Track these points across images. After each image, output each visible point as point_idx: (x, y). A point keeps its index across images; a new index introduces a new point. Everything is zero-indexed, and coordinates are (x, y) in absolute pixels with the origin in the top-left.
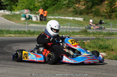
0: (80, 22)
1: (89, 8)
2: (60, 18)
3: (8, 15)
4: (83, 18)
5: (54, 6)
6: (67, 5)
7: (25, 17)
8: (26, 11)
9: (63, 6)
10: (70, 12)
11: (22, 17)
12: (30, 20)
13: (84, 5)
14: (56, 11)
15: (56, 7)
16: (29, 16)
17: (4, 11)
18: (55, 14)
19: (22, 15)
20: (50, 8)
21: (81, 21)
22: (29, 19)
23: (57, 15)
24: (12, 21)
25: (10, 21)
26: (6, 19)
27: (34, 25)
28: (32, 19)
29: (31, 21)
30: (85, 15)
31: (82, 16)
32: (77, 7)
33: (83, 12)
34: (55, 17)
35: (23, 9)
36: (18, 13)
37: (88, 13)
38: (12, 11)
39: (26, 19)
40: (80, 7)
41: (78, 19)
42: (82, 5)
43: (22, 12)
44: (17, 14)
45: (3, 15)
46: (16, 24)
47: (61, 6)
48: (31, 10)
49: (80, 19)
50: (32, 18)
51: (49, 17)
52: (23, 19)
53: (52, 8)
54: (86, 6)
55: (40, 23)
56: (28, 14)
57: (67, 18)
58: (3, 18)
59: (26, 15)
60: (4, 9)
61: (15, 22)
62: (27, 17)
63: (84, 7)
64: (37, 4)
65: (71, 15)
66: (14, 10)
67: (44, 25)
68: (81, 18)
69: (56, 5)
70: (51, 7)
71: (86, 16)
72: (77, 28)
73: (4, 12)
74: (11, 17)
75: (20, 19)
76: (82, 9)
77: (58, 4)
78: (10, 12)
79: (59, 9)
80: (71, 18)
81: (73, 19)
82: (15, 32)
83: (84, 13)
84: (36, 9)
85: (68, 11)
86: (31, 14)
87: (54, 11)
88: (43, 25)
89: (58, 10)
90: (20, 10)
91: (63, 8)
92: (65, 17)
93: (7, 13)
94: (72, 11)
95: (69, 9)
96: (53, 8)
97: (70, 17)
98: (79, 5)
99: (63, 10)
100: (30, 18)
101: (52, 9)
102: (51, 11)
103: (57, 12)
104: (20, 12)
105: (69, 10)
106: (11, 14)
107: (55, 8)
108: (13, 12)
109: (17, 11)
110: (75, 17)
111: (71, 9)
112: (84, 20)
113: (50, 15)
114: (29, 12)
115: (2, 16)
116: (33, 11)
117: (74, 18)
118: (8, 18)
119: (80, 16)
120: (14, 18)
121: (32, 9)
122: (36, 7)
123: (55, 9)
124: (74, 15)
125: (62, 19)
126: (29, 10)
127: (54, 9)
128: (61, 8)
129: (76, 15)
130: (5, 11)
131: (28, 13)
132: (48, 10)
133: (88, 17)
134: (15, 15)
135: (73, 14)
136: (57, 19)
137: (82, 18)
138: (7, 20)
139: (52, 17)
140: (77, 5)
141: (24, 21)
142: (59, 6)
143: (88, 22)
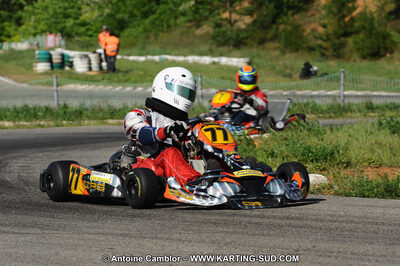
1: (266, 24)
2: (167, 60)
4: (247, 60)
5: (147, 21)
6: (190, 18)
7: (50, 59)
8: (51, 40)
9: (176, 18)
10: (202, 36)
11: (39, 60)
12: (67, 68)
13: (250, 13)
14: (152, 38)
15: (153, 23)
16: (63, 55)
18: (151, 47)
19: (37, 52)
20: (134, 27)
22: (62, 65)
23: (158, 49)
27: (81, 87)
28: (71, 65)
29: (69, 73)
30: (252, 46)
31: (245, 50)
32: (226, 19)
33: (247, 38)
34: (149, 57)
35: (43, 32)
36: (23, 45)
37: (262, 42)
38: (2, 41)
39: (52, 67)
40: (235, 21)
41: (229, 63)
42: (243, 14)
43: (38, 44)
44: (21, 52)
46: (19, 85)
47: (172, 22)
48: (68, 36)
49: (238, 62)
50: (72, 63)
51: (132, 58)
52: (42, 67)
53: (138, 25)
54: (255, 16)
55: (100, 78)
56: (59, 50)
57: (191, 59)
59: (52, 52)
61: (15, 80)
62: (56, 59)
63: (248, 20)
64: (88, 14)
65: (205, 48)
66: (9, 37)
67: (115, 87)
68: (241, 57)
69: (154, 16)
70: (135, 23)
71: (255, 51)
75: (30, 67)
76: (243, 26)
77: (160, 14)
79: (163, 31)
80: (207, 60)
81: (214, 63)
82: (15, 114)
83: (248, 41)
84: (82, 29)
85: (195, 36)
86: (67, 48)
87: (148, 38)
88: (109, 88)
89: (161, 34)
90: (31, 38)
91: (176, 25)
92: (185, 55)
94: (208, 33)
95: (197, 28)
96: (142, 26)
97: (201, 54)
98: (230, 13)
99: (176, 33)
100: (65, 62)
101: (140, 29)
102: (136, 38)
103: (156, 39)
104: (31, 44)
105: (199, 32)
107: (149, 28)
108: (6, 46)
109: (19, 41)
110: (221, 55)
111: (204, 27)
113: (134, 50)
114: (63, 43)
116: (77, 38)
117: (216, 59)
119: (236, 52)
120: (11, 65)
121: (72, 30)
122: (83, 24)
123: (150, 31)
124: (214, 47)
125: (174, 62)
126: (62, 36)
127: (146, 31)
128: (169, 26)
129: (222, 49)
131: (60, 46)
132: (126, 32)
133: (262, 54)
134: (15, 55)
135: (212, 44)
136: (157, 63)
137: (242, 60)
139: (142, 59)
140: (226, 15)
141: (45, 73)
142: (162, 21)
143: (262, 71)
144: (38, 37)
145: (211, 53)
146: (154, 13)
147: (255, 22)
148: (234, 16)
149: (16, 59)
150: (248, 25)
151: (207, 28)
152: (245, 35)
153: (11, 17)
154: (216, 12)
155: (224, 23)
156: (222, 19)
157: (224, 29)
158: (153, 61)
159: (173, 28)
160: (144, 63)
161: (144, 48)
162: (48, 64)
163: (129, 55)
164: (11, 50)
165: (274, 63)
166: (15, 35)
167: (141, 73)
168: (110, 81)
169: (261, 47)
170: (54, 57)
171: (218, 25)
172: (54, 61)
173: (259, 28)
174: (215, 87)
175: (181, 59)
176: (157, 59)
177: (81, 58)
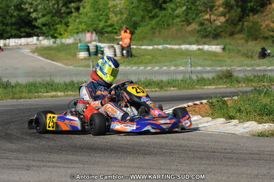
0: (215, 54)
1: (235, 22)
2: (167, 48)
3: (48, 48)
4: (222, 47)
5: (154, 22)
6: (183, 19)
7: (88, 50)
8: (88, 37)
9: (173, 19)
10: (192, 31)
11: (81, 50)
12: (100, 55)
13: (224, 15)
14: (157, 33)
15: (157, 24)
16: (97, 47)
17: (38, 40)
18: (156, 40)
19: (79, 45)
21: (217, 53)
22: (96, 53)
23: (162, 41)
24: (57, 61)
25: (52, 62)
26: (43, 57)
28: (102, 53)
30: (225, 37)
31: (220, 40)
32: (208, 19)
33: (222, 32)
34: (156, 46)
35: (83, 31)
36: (70, 41)
37: (232, 34)
38: (55, 38)
39: (89, 54)
40: (214, 21)
41: (210, 49)
42: (219, 16)
43: (80, 40)
44: (68, 45)
45: (36, 48)
46: (67, 67)
47: (170, 22)
48: (100, 33)
49: (215, 48)
50: (103, 51)
51: (143, 47)
52: (83, 55)
53: (147, 25)
54: (227, 17)
55: (122, 61)
56: (94, 43)
57: (184, 47)
58: (36, 54)
59: (89, 45)
60: (38, 36)
61: (65, 64)
62: (92, 49)
63: (223, 19)
64: (114, 19)
65: (193, 39)
66: (61, 35)
67: (132, 67)
68: (218, 45)
69: (158, 19)
70: (145, 23)
71: (228, 40)
72: (209, 69)
73: (37, 42)
74: (54, 51)
75: (75, 55)
76: (219, 24)
77: (162, 17)
78: (52, 40)
79: (164, 29)
80: (194, 47)
81: (199, 49)
82: (65, 87)
83: (223, 33)
84: (110, 29)
85: (186, 31)
86: (100, 41)
87: (154, 33)
88: (128, 68)
89: (163, 31)
90: (75, 35)
91: (173, 24)
92: (180, 45)
93: (46, 42)
94: (195, 29)
95: (188, 25)
96: (150, 25)
97: (191, 44)
98: (210, 15)
99: (174, 29)
100: (98, 51)
101: (149, 28)
102: (147, 33)
103: (160, 34)
104: (75, 40)
105: (189, 28)
106: (55, 45)
108: (58, 41)
109: (67, 38)
110: (204, 44)
111: (192, 25)
112: (224, 49)
113: (145, 42)
114: (97, 38)
115: (33, 52)
116: (106, 35)
117: (201, 47)
118: (49, 54)
119: (216, 42)
120: (62, 54)
122: (111, 26)
123: (155, 28)
124: (199, 39)
125: (172, 49)
126: (96, 33)
127: (152, 28)
128: (168, 25)
129: (204, 40)
130: (41, 38)
131: (95, 41)
132: (138, 31)
133: (232, 43)
134: (64, 48)
135: (197, 36)
136: (160, 50)
137: (218, 47)
138: (47, 58)
139: (151, 47)
140: (207, 17)
141: (85, 59)
142: (163, 21)
143: (232, 54)
144: (80, 35)
145: (197, 43)
146: (157, 17)
147: (227, 20)
148: (213, 17)
149: (65, 50)
150: (224, 23)
151: (194, 26)
152: (220, 30)
153: (61, 22)
154: (201, 15)
155: (206, 22)
156: (205, 20)
157: (206, 26)
158: (158, 49)
159: (171, 26)
160: (152, 50)
161: (152, 40)
162: (87, 53)
164: (62, 44)
165: (240, 48)
166: (64, 34)
167: (150, 57)
168: (129, 63)
169: (231, 38)
170: (91, 48)
171: (202, 24)
172: (91, 50)
173: (230, 25)
174: (201, 66)
175: (177, 47)
176: (160, 47)
177: (109, 48)
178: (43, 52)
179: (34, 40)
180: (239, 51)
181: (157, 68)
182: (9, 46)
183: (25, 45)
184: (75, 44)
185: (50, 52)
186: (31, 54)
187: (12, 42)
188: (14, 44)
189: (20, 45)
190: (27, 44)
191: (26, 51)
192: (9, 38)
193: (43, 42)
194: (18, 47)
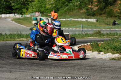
0: (93, 23)
1: (102, 9)
2: (72, 20)
3: (19, 19)
4: (96, 20)
6: (79, 7)
8: (37, 14)
9: (75, 7)
10: (83, 13)
11: (34, 20)
13: (97, 6)
14: (68, 13)
15: (68, 9)
16: (41, 19)
17: (14, 15)
18: (67, 16)
19: (33, 18)
21: (94, 22)
23: (69, 17)
24: (23, 25)
25: (21, 25)
26: (17, 23)
30: (98, 16)
31: (95, 17)
32: (90, 8)
33: (96, 13)
34: (67, 19)
36: (28, 16)
37: (101, 14)
40: (93, 8)
41: (91, 21)
42: (95, 6)
43: (33, 15)
44: (28, 18)
45: (14, 19)
46: (27, 27)
47: (73, 8)
48: (42, 13)
49: (93, 20)
51: (61, 19)
52: (34, 22)
53: (63, 9)
54: (99, 7)
56: (40, 17)
57: (79, 19)
58: (14, 21)
59: (37, 18)
60: (14, 13)
63: (97, 8)
64: (48, 6)
66: (24, 13)
68: (94, 19)
71: (98, 17)
72: (90, 29)
73: (14, 16)
74: (22, 20)
75: (31, 22)
76: (95, 10)
78: (21, 15)
80: (84, 20)
81: (86, 21)
82: (27, 36)
83: (97, 14)
84: (47, 11)
85: (80, 13)
86: (42, 16)
87: (66, 13)
89: (70, 12)
90: (31, 14)
92: (77, 19)
93: (18, 16)
95: (81, 10)
97: (82, 18)
98: (91, 6)
99: (75, 12)
101: (64, 11)
102: (63, 13)
103: (69, 14)
104: (31, 15)
105: (82, 11)
106: (22, 18)
107: (66, 10)
108: (23, 16)
109: (28, 14)
111: (83, 10)
112: (97, 21)
114: (41, 15)
115: (12, 20)
116: (45, 14)
117: (87, 20)
118: (19, 21)
119: (93, 18)
120: (25, 22)
121: (43, 11)
122: (47, 9)
123: (67, 11)
124: (86, 16)
125: (74, 20)
126: (40, 13)
128: (72, 10)
129: (88, 17)
130: (16, 14)
131: (40, 16)
132: (60, 11)
133: (101, 18)
134: (26, 19)
135: (85, 15)
136: (69, 21)
137: (95, 20)
138: (18, 23)
139: (64, 20)
140: (90, 6)
143: (101, 23)
144: (33, 13)
145: (85, 18)
146: (68, 6)
147: (99, 8)
148: (92, 7)
149: (27, 20)
150: (97, 9)
151: (84, 10)
152: (95, 12)
153: (25, 7)
154: (87, 5)
155: (89, 9)
158: (68, 20)
159: (74, 10)
161: (65, 16)
163: (61, 18)
164: (25, 17)
165: (104, 21)
166: (26, 13)
167: (64, 24)
169: (100, 16)
170: (38, 19)
171: (87, 10)
172: (38, 20)
173: (100, 10)
174: (86, 28)
175: (76, 19)
176: (69, 19)
177: (46, 19)
178: (17, 20)
179: (12, 15)
180: (104, 22)
181: (67, 29)
182: (1, 17)
183: (9, 17)
184: (31, 17)
185: (20, 21)
186: (11, 21)
187: (3, 16)
188: (4, 17)
189: (7, 17)
190: (10, 17)
191: (9, 20)
192: (2, 14)
193: (16, 16)
194: (6, 18)
